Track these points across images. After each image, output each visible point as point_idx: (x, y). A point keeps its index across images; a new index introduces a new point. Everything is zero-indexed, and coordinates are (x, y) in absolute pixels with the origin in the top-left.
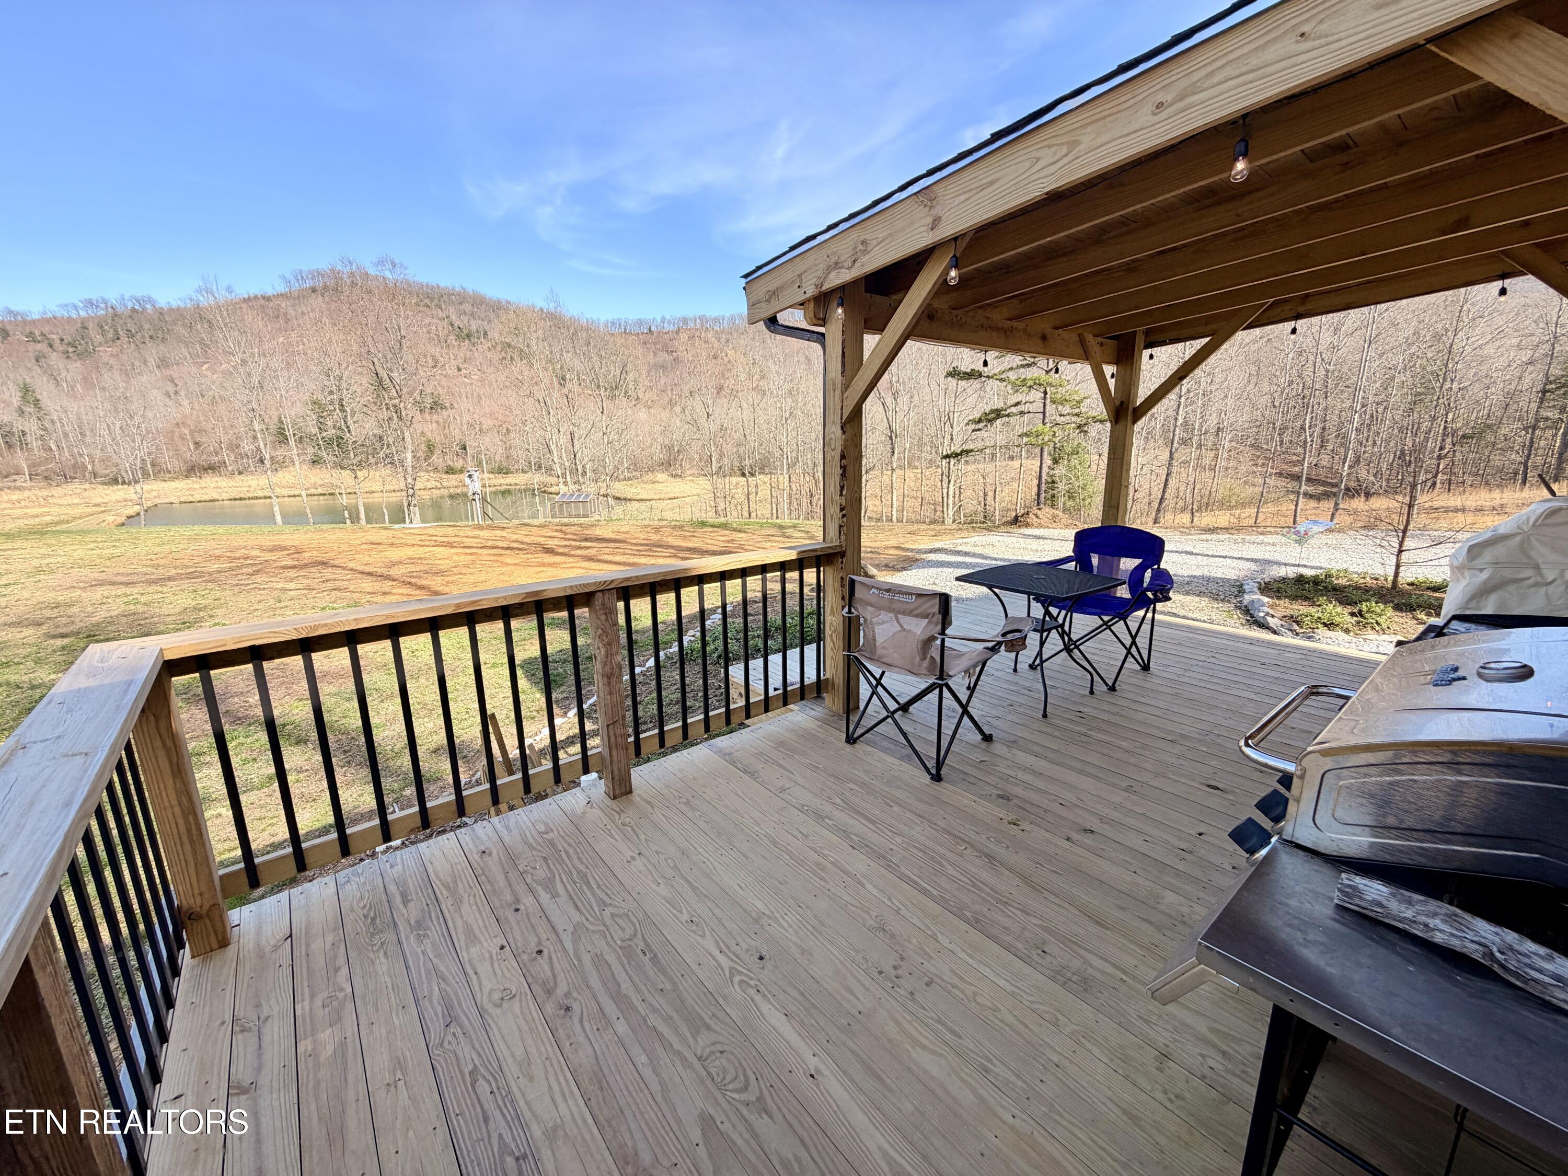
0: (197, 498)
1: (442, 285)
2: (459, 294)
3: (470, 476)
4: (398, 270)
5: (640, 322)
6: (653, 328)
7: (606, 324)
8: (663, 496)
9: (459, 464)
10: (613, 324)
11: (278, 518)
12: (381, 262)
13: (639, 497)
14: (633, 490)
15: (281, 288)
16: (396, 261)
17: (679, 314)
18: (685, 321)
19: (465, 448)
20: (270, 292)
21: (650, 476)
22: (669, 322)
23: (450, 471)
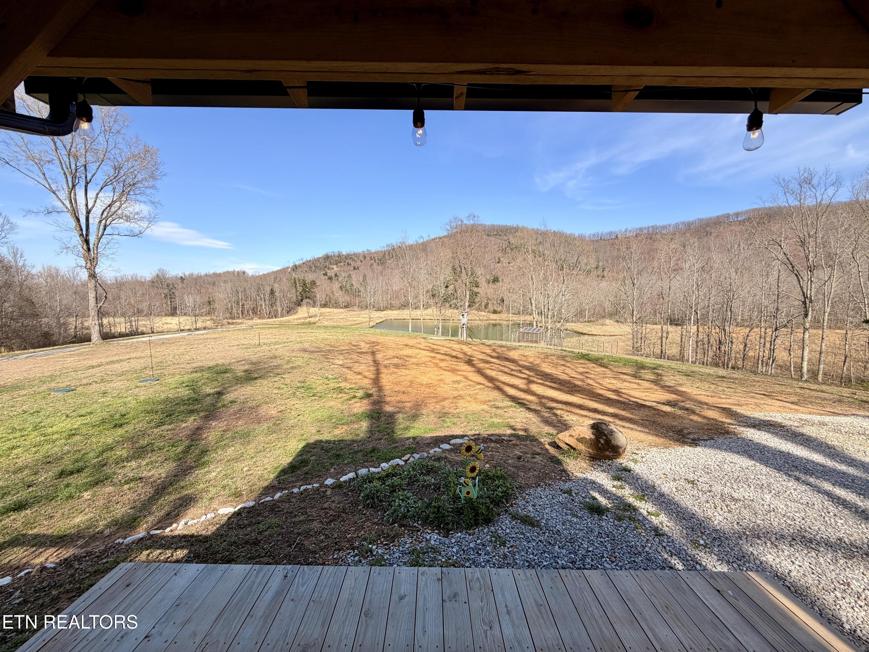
0: (400, 318)
1: (508, 225)
2: (515, 228)
3: (463, 315)
4: (476, 219)
5: (611, 233)
6: (619, 236)
7: (590, 236)
8: (607, 334)
9: (499, 309)
10: (594, 235)
11: (410, 329)
12: (469, 217)
13: (590, 333)
14: (588, 329)
15: (445, 234)
16: (476, 215)
17: (638, 226)
18: (641, 229)
19: (503, 301)
20: (442, 235)
21: (601, 321)
22: (630, 231)
23: (495, 312)
